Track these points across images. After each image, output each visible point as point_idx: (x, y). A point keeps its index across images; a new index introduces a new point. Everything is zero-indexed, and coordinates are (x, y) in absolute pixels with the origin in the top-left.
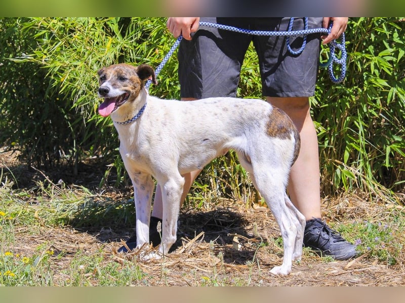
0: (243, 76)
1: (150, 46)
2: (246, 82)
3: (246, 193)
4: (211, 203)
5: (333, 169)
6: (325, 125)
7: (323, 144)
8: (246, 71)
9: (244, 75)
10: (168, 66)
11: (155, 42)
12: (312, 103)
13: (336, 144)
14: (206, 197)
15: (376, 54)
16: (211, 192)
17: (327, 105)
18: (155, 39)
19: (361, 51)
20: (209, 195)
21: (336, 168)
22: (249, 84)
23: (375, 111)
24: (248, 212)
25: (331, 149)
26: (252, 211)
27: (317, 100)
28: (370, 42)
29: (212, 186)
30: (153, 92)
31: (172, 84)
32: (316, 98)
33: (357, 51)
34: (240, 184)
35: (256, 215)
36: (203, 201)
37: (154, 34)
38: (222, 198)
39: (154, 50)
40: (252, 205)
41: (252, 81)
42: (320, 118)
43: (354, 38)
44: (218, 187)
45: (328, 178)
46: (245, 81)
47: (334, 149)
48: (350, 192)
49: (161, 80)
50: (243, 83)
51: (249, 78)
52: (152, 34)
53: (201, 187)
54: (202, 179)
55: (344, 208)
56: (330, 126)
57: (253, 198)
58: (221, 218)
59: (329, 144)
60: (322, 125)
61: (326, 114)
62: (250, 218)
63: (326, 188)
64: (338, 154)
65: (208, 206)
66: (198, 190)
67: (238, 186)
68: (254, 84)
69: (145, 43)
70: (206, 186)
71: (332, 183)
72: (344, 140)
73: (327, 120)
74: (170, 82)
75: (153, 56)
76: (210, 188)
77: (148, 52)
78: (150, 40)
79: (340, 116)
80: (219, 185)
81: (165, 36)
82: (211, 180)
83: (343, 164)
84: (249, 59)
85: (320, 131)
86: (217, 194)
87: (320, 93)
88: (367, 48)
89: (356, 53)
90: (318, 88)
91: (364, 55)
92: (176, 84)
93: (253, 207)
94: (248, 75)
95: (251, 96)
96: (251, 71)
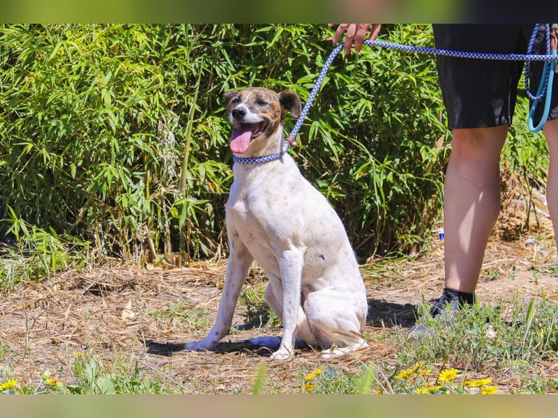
1: (18, 73)
2: (137, 116)
3: (137, 251)
4: (94, 263)
8: (136, 102)
9: (134, 107)
10: (41, 97)
11: (25, 67)
12: (217, 141)
14: (88, 257)
15: (294, 81)
16: (94, 250)
18: (25, 64)
19: (276, 78)
20: (93, 254)
22: (141, 118)
23: (294, 150)
24: (139, 274)
26: (145, 272)
27: (224, 138)
28: (287, 68)
29: (96, 242)
31: (46, 118)
32: (222, 135)
33: (272, 77)
34: (130, 240)
35: (149, 279)
36: (85, 261)
37: (23, 57)
38: (109, 258)
39: (23, 78)
40: (145, 266)
43: (267, 61)
44: (103, 244)
46: (134, 115)
49: (31, 113)
50: (133, 117)
51: (140, 111)
52: (19, 58)
53: (82, 244)
54: (84, 235)
55: (257, 267)
57: (146, 257)
58: (106, 282)
65: (90, 267)
66: (79, 248)
67: (128, 242)
68: (146, 118)
69: (13, 68)
70: (88, 242)
74: (43, 117)
75: (23, 85)
76: (93, 245)
77: (16, 78)
78: (19, 65)
80: (105, 242)
81: (38, 60)
82: (95, 236)
84: (140, 87)
85: (226, 175)
86: (103, 253)
87: (227, 129)
88: (284, 73)
89: (270, 80)
90: (224, 122)
91: (279, 82)
92: (51, 119)
93: (146, 268)
94: (139, 107)
95: (142, 132)
96: (142, 102)
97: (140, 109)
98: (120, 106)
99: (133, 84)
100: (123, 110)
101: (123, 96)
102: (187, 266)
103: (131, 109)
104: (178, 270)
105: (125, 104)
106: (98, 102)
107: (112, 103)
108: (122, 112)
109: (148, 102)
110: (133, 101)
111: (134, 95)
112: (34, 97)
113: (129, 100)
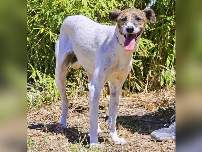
0: (99, 9)
2: (101, 13)
4: (78, 95)
5: (160, 71)
6: (154, 41)
7: (153, 54)
8: (101, 5)
10: (48, 2)
13: (162, 54)
14: (74, 91)
16: (78, 88)
17: (154, 29)
20: (77, 89)
21: (161, 71)
22: (103, 14)
24: (103, 101)
25: (159, 58)
26: (106, 100)
29: (79, 83)
30: (38, 20)
31: (51, 14)
35: (108, 103)
36: (72, 94)
38: (85, 92)
40: (106, 96)
41: (105, 12)
42: (151, 38)
44: (83, 84)
45: (156, 77)
46: (100, 12)
47: (160, 58)
48: (171, 87)
49: (43, 12)
50: (99, 14)
51: (103, 10)
53: (71, 84)
54: (72, 79)
55: (168, 97)
56: (157, 43)
57: (106, 91)
58: (84, 105)
59: (157, 54)
60: (152, 42)
61: (155, 35)
62: (104, 105)
63: (155, 84)
64: (163, 61)
65: (76, 97)
66: (69, 86)
68: (106, 14)
70: (74, 83)
71: (159, 81)
72: (167, 52)
73: (155, 39)
74: (50, 13)
76: (77, 85)
79: (164, 36)
80: (83, 83)
82: (78, 80)
83: (166, 68)
85: (150, 46)
86: (82, 89)
92: (54, 14)
93: (106, 97)
94: (102, 8)
95: (104, 22)
96: (104, 6)
97: (103, 9)
98: (91, 8)
100: (94, 10)
101: (94, 2)
102: (128, 97)
103: (98, 10)
104: (124, 98)
105: (95, 7)
106: (80, 5)
107: (88, 5)
108: (93, 11)
109: (107, 6)
110: (99, 5)
111: (100, 1)
112: (45, 2)
113: (97, 4)
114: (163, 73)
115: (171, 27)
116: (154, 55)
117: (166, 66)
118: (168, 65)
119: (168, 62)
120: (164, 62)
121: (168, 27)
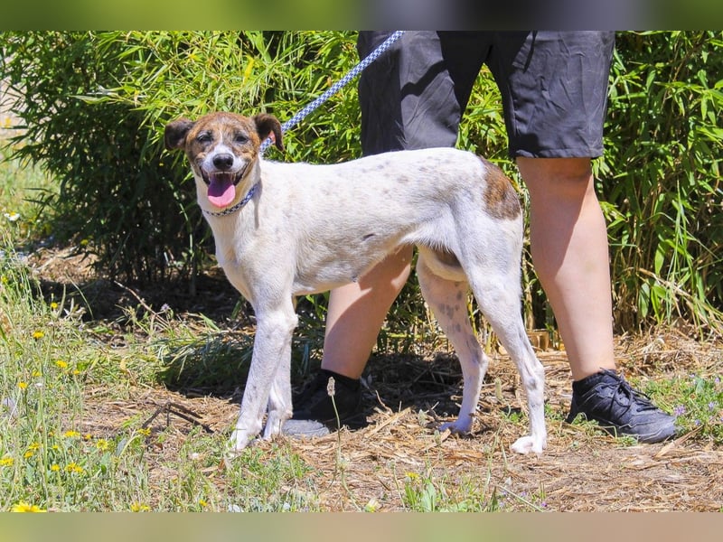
0: (480, 124)
1: (317, 73)
2: (486, 134)
3: (486, 327)
4: (425, 344)
5: (637, 285)
6: (623, 207)
7: (620, 241)
8: (485, 115)
9: (482, 122)
10: (350, 107)
11: (328, 65)
12: (600, 170)
13: (642, 240)
14: (416, 335)
15: (711, 85)
16: (425, 325)
17: (626, 174)
18: (328, 60)
19: (684, 80)
20: (423, 330)
21: (641, 283)
22: (491, 138)
23: (709, 183)
25: (634, 249)
26: (497, 358)
27: (609, 165)
28: (699, 65)
29: (428, 314)
30: (325, 152)
31: (357, 137)
32: (606, 161)
33: (678, 79)
34: (476, 311)
35: (504, 366)
37: (325, 51)
39: (325, 80)
40: (497, 348)
41: (496, 132)
42: (615, 196)
43: (672, 56)
45: (628, 300)
46: (483, 133)
47: (639, 250)
48: (667, 323)
49: (337, 131)
50: (480, 136)
51: (490, 127)
52: (321, 52)
53: (407, 317)
54: (409, 304)
55: (656, 351)
56: (631, 211)
58: (443, 371)
59: (629, 241)
60: (618, 209)
61: (624, 189)
62: (493, 370)
63: (625, 317)
64: (645, 258)
65: (420, 349)
66: (404, 322)
67: (473, 314)
68: (499, 137)
69: (310, 67)
70: (417, 314)
71: (635, 309)
72: (655, 235)
73: (626, 201)
74: (353, 135)
75: (325, 90)
76: (423, 318)
77: (315, 81)
78: (319, 62)
79: (649, 192)
81: (344, 54)
83: (655, 276)
84: (490, 93)
85: (613, 219)
86: (437, 329)
87: (613, 153)
88: (696, 74)
89: (675, 83)
90: (610, 144)
91: (688, 86)
93: (498, 351)
94: (488, 121)
95: (494, 158)
96: (494, 115)
97: (492, 125)
99: (480, 89)
100: (466, 125)
102: (556, 349)
103: (478, 125)
104: (544, 354)
105: (470, 118)
108: (465, 129)
110: (480, 113)
111: (482, 104)
112: (340, 106)
113: (475, 112)
114: (645, 287)
115: (667, 170)
116: (624, 243)
117: (653, 271)
118: (658, 268)
119: (659, 259)
120: (649, 261)
121: (660, 171)
